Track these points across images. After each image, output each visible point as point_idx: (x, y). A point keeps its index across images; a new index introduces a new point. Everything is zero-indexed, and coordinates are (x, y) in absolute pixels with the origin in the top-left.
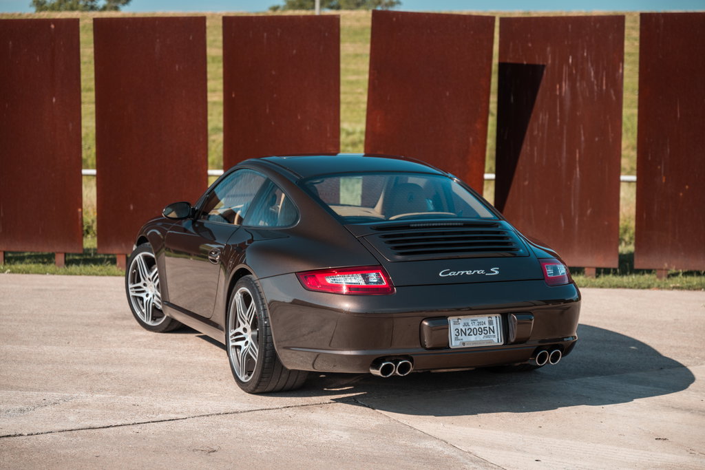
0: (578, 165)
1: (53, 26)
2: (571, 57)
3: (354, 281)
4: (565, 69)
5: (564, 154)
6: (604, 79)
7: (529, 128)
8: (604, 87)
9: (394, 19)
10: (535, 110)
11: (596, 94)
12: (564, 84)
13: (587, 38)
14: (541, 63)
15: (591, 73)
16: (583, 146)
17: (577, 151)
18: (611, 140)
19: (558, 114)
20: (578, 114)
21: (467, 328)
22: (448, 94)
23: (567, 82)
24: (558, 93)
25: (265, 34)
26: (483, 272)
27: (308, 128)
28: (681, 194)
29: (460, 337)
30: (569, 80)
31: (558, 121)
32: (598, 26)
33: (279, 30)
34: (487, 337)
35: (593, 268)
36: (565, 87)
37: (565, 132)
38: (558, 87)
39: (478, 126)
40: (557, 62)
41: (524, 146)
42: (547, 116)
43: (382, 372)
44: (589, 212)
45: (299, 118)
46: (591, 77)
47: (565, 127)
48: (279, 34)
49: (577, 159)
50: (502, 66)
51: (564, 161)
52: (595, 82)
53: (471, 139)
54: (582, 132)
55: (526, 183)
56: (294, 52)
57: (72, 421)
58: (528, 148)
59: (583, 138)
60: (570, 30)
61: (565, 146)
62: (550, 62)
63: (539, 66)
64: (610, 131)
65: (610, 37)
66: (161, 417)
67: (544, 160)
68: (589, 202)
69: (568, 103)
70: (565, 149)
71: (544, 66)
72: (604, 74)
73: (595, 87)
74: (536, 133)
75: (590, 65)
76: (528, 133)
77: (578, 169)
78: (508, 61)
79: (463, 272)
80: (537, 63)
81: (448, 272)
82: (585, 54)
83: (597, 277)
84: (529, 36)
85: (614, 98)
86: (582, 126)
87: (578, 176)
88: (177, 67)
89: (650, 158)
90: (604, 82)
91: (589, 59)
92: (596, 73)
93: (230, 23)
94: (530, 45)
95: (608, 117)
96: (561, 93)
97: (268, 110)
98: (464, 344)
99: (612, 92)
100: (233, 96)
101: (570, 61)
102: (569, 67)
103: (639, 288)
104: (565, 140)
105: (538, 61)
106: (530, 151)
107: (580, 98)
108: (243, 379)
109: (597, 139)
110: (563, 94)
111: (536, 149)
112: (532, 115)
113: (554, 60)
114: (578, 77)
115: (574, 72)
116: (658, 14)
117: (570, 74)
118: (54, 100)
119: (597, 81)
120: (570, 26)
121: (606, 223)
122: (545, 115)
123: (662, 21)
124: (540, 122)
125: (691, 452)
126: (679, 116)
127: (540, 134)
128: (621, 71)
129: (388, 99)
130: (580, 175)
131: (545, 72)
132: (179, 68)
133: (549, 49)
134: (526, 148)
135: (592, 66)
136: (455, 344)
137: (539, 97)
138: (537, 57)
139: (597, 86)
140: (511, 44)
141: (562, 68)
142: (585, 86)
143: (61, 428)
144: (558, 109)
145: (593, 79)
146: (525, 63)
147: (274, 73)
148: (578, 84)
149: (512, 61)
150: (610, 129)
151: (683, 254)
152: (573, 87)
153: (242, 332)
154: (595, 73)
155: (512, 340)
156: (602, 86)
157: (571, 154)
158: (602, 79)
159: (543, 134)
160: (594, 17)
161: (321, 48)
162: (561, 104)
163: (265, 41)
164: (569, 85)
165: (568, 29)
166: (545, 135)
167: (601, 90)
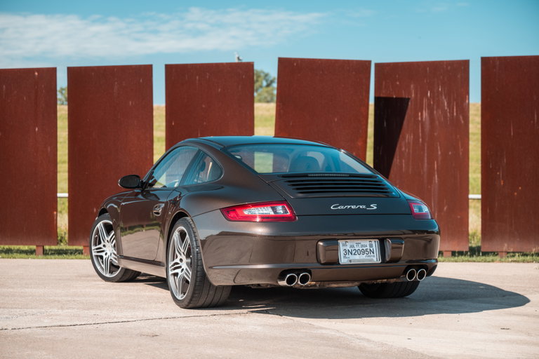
0: (436, 173)
1: (36, 74)
2: (429, 92)
3: (265, 212)
4: (425, 101)
5: (426, 165)
6: (455, 107)
7: (398, 145)
8: (455, 114)
9: (295, 64)
10: (402, 132)
11: (448, 119)
12: (424, 112)
13: (441, 77)
14: (407, 97)
15: (444, 103)
16: (440, 159)
17: (436, 163)
18: (461, 154)
19: (420, 134)
20: (436, 134)
21: (353, 249)
22: (336, 120)
23: (427, 111)
24: (420, 119)
25: (197, 78)
26: (364, 207)
28: (516, 194)
29: (347, 256)
30: (428, 109)
31: (421, 139)
32: (449, 68)
33: (207, 74)
34: (369, 256)
35: (449, 251)
36: (425, 114)
37: (426, 148)
38: (420, 114)
39: (360, 144)
40: (419, 96)
41: (395, 159)
42: (412, 137)
43: (288, 282)
44: (445, 208)
46: (445, 106)
47: (426, 144)
48: (208, 77)
49: (436, 168)
50: (377, 99)
51: (425, 170)
52: (448, 110)
54: (439, 148)
56: (219, 90)
57: (46, 322)
58: (398, 160)
59: (439, 153)
60: (428, 72)
61: (426, 159)
62: (413, 96)
63: (405, 98)
64: (460, 147)
65: (459, 76)
66: (115, 320)
67: (410, 169)
68: (445, 201)
69: (427, 126)
70: (426, 161)
71: (409, 99)
72: (455, 104)
73: (448, 114)
74: (403, 149)
75: (443, 97)
76: (397, 149)
77: (436, 176)
78: (382, 95)
79: (349, 207)
80: (404, 96)
81: (338, 206)
82: (440, 89)
83: (453, 257)
84: (397, 76)
85: (463, 122)
86: (438, 144)
87: (437, 182)
88: (130, 103)
89: (491, 167)
90: (455, 110)
91: (443, 92)
92: (449, 104)
93: (171, 70)
94: (398, 83)
95: (458, 136)
96: (422, 118)
98: (350, 261)
99: (461, 117)
100: (173, 124)
101: (429, 94)
102: (429, 99)
103: (485, 262)
104: (426, 155)
105: (404, 95)
106: (399, 163)
107: (437, 122)
108: (180, 297)
109: (450, 153)
110: (424, 120)
111: (404, 161)
112: (401, 136)
113: (416, 94)
114: (435, 107)
115: (432, 103)
116: (494, 58)
117: (429, 105)
118: (37, 129)
119: (450, 109)
120: (428, 69)
121: (459, 217)
123: (498, 63)
124: (407, 141)
125: (529, 334)
126: (512, 134)
127: (407, 151)
128: (467, 101)
129: (291, 124)
131: (410, 103)
132: (132, 104)
133: (412, 86)
134: (396, 161)
135: (445, 98)
136: (343, 261)
137: (405, 123)
138: (403, 92)
139: (449, 112)
140: (384, 83)
141: (423, 100)
142: (440, 113)
143: (37, 326)
144: (420, 131)
145: (446, 108)
146: (394, 97)
147: (204, 106)
148: (435, 112)
149: (384, 96)
150: (460, 145)
151: (518, 239)
152: (431, 114)
153: (179, 262)
154: (447, 103)
155: (387, 259)
156: (453, 113)
157: (431, 163)
158: (453, 108)
159: (409, 150)
160: (446, 61)
161: (240, 87)
162: (422, 127)
163: (197, 82)
164: (428, 113)
165: (426, 71)
166: (411, 151)
167: (453, 116)
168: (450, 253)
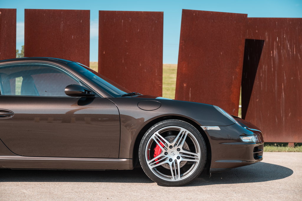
0: (283, 91)
2: (277, 38)
5: (276, 86)
6: (295, 48)
7: (257, 72)
8: (295, 53)
9: (194, 14)
11: (290, 56)
13: (285, 28)
14: (263, 39)
15: (288, 46)
16: (285, 82)
17: (283, 84)
18: (299, 79)
19: (272, 65)
20: (282, 66)
22: (221, 53)
23: (276, 50)
25: (123, 21)
27: (145, 71)
31: (272, 69)
32: (290, 23)
33: (130, 18)
35: (293, 143)
36: (275, 52)
37: (276, 75)
38: (272, 52)
39: (237, 70)
40: (271, 40)
42: (267, 67)
44: (290, 114)
45: (140, 65)
47: (276, 72)
48: (130, 21)
49: (283, 88)
51: (276, 89)
52: (290, 50)
53: (233, 77)
54: (285, 75)
55: (258, 100)
56: (138, 30)
58: (258, 82)
59: (285, 78)
62: (267, 40)
64: (299, 74)
65: (296, 28)
67: (266, 88)
68: (289, 109)
69: (277, 60)
70: (276, 83)
71: (264, 41)
72: (295, 46)
73: (290, 53)
74: (261, 75)
75: (287, 42)
76: (257, 75)
77: (283, 93)
80: (261, 39)
82: (285, 36)
83: (295, 147)
84: (256, 27)
85: (299, 58)
86: (284, 72)
90: (295, 50)
91: (287, 38)
93: (103, 15)
94: (257, 31)
95: (297, 67)
96: (273, 55)
97: (123, 61)
99: (299, 55)
100: (104, 53)
102: (277, 43)
104: (276, 79)
106: (259, 84)
107: (283, 58)
109: (292, 78)
110: (274, 56)
111: (262, 83)
112: (259, 66)
113: (269, 39)
114: (282, 48)
115: (279, 45)
117: (278, 46)
121: (299, 120)
122: (266, 66)
124: (263, 69)
127: (264, 76)
129: (190, 55)
130: (284, 96)
132: (74, 37)
133: (266, 33)
134: (256, 82)
135: (288, 42)
137: (262, 57)
138: (261, 37)
139: (291, 51)
140: (247, 31)
141: (274, 43)
142: (285, 52)
144: (272, 63)
145: (289, 49)
147: (127, 41)
148: (282, 51)
150: (298, 73)
152: (279, 53)
154: (290, 46)
156: (293, 52)
157: (280, 85)
158: (294, 49)
159: (265, 75)
160: (289, 18)
161: (153, 29)
162: (274, 61)
163: (122, 24)
164: (277, 52)
165: (276, 24)
166: (266, 76)
167: (293, 54)
168: (294, 144)
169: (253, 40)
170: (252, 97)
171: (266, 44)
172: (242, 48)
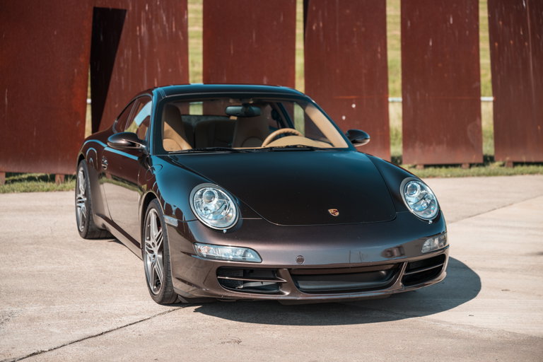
2: (147, 5)
4: (143, 14)
5: (146, 82)
6: (174, 23)
7: (116, 59)
8: (174, 30)
10: (120, 47)
11: (167, 35)
12: (142, 27)
14: (124, 8)
15: (163, 18)
16: (160, 76)
17: (156, 80)
18: (181, 71)
19: (139, 50)
20: (155, 50)
23: (145, 25)
24: (138, 33)
30: (147, 23)
31: (139, 56)
36: (144, 29)
37: (145, 65)
38: (138, 28)
39: (82, 60)
40: (136, 8)
41: (113, 76)
42: (131, 52)
46: (163, 21)
47: (145, 61)
51: (145, 87)
52: (167, 26)
53: (76, 70)
54: (159, 64)
55: (117, 106)
58: (117, 78)
59: (159, 70)
61: (145, 76)
62: (131, 8)
63: (122, 10)
64: (180, 64)
67: (130, 87)
69: (146, 42)
70: (146, 78)
71: (125, 11)
72: (174, 19)
73: (167, 30)
74: (122, 65)
75: (162, 11)
76: (115, 65)
78: (97, 6)
80: (120, 8)
82: (158, 3)
85: (182, 38)
86: (158, 61)
90: (174, 25)
91: (161, 6)
92: (168, 18)
95: (178, 53)
96: (140, 33)
99: (180, 33)
101: (147, 8)
102: (147, 13)
104: (145, 71)
105: (120, 6)
106: (118, 80)
107: (156, 38)
109: (170, 70)
110: (142, 34)
111: (123, 78)
112: (118, 51)
113: (134, 7)
114: (154, 21)
115: (150, 17)
117: (147, 19)
119: (168, 24)
122: (129, 51)
124: (125, 56)
126: (232, 52)
127: (126, 67)
128: (186, 17)
131: (127, 16)
134: (115, 77)
135: (164, 12)
137: (123, 36)
138: (120, 4)
139: (169, 28)
141: (140, 14)
142: (159, 28)
144: (139, 46)
145: (165, 23)
146: (111, 7)
148: (154, 27)
150: (180, 62)
152: (150, 29)
154: (166, 18)
156: (172, 28)
157: (151, 81)
158: (172, 25)
159: (128, 66)
162: (141, 44)
164: (147, 28)
166: (130, 67)
167: (172, 31)
169: (108, 9)
170: (108, 101)
171: (129, 16)
172: (88, 25)
